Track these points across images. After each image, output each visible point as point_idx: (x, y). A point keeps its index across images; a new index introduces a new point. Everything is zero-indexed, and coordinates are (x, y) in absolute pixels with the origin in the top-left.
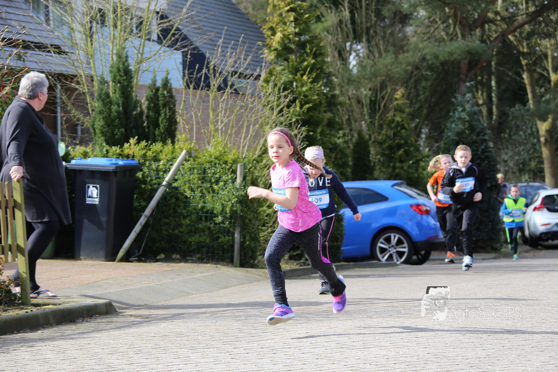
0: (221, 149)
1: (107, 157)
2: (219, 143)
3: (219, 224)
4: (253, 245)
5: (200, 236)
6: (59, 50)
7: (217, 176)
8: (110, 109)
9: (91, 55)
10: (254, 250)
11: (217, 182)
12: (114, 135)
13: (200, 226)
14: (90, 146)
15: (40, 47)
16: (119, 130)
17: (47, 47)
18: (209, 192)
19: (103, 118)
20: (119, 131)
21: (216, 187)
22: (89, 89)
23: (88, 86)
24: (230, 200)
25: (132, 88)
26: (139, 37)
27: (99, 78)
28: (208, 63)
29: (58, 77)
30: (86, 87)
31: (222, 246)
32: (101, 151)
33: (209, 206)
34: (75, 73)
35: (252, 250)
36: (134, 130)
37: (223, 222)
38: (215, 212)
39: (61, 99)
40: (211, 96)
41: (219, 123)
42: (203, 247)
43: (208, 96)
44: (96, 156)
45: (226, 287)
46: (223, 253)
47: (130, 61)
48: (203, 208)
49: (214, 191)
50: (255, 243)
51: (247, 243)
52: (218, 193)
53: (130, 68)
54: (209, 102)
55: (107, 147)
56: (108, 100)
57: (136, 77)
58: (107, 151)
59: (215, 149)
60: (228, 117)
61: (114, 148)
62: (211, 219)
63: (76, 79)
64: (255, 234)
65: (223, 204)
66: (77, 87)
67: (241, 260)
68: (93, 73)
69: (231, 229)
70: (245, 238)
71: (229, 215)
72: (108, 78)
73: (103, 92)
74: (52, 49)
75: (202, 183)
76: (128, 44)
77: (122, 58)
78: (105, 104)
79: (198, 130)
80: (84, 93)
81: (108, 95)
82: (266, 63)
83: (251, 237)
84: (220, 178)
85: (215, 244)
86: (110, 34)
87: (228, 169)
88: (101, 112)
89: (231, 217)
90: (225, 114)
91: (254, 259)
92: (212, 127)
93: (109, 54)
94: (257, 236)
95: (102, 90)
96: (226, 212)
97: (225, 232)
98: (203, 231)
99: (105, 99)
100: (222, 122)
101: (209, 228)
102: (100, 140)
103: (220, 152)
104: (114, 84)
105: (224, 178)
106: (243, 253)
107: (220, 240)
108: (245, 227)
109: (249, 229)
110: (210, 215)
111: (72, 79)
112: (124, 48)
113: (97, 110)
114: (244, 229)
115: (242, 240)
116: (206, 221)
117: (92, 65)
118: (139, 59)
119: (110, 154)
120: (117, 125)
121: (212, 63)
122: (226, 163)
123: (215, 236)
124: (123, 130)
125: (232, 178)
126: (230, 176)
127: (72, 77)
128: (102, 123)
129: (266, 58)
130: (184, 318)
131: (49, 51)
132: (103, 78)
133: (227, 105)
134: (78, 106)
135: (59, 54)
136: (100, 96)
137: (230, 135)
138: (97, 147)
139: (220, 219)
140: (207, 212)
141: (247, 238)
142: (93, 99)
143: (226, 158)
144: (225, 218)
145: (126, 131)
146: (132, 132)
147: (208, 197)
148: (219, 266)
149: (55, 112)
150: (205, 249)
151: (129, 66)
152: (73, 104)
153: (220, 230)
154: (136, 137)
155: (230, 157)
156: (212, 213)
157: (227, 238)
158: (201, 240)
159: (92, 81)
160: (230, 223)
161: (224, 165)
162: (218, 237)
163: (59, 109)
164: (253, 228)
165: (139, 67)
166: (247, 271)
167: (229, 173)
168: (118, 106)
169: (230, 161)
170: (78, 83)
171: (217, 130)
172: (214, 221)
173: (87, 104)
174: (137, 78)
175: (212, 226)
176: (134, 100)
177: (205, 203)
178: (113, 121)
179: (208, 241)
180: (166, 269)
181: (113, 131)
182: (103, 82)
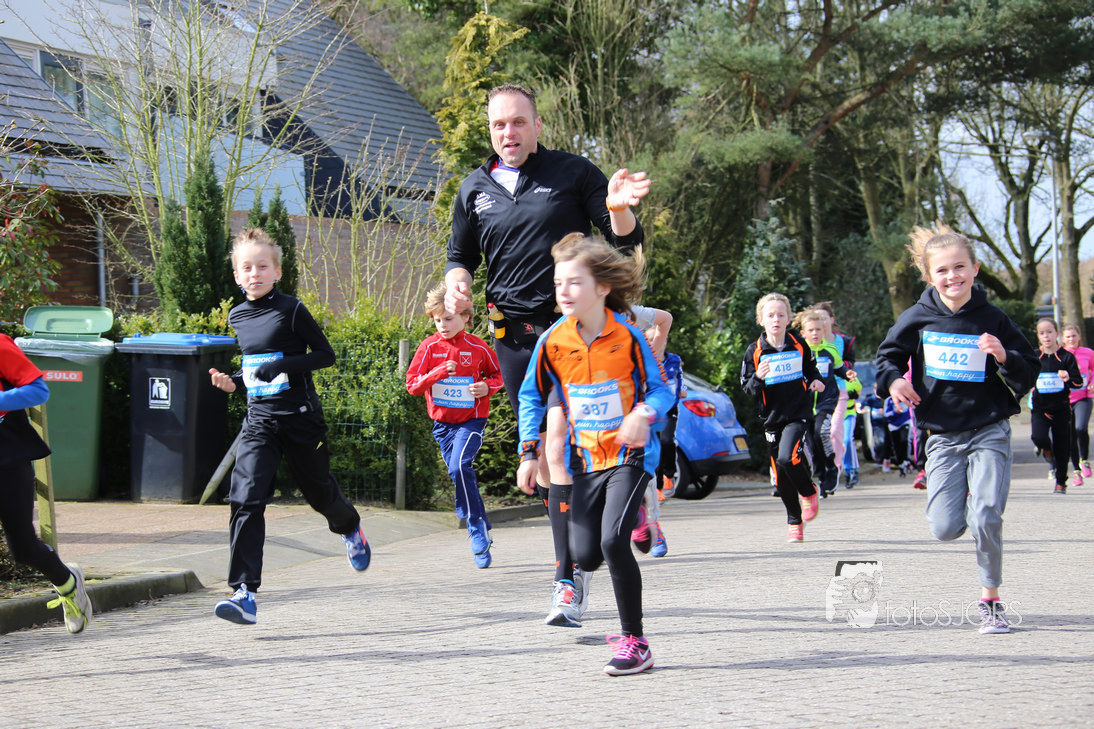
0: (370, 315)
1: (182, 332)
2: (368, 305)
3: (371, 439)
4: (427, 472)
5: (339, 459)
6: (100, 157)
7: (366, 360)
8: (186, 253)
9: (154, 165)
10: (429, 480)
11: (366, 370)
12: (193, 295)
13: (339, 442)
14: (155, 314)
15: (68, 151)
16: (201, 286)
17: (80, 152)
18: (353, 387)
19: (175, 268)
20: (201, 291)
21: (363, 379)
22: (150, 220)
23: (149, 215)
24: (387, 400)
25: (222, 217)
26: (234, 133)
27: (166, 203)
28: (347, 175)
29: (99, 201)
30: (146, 217)
31: (376, 476)
32: (173, 322)
33: (353, 410)
34: (129, 193)
35: (425, 481)
36: (227, 287)
37: (376, 436)
38: (363, 419)
39: (105, 236)
40: (354, 228)
41: (368, 273)
42: (344, 477)
43: (348, 227)
44: (164, 331)
45: (384, 544)
46: (378, 487)
47: (218, 172)
48: (343, 413)
49: (360, 385)
50: (429, 469)
51: (418, 469)
52: (367, 389)
53: (219, 184)
54: (350, 238)
55: (183, 315)
56: (182, 238)
57: (228, 198)
58: (183, 322)
59: (361, 315)
60: (382, 262)
61: (194, 317)
62: (357, 431)
63: (129, 204)
64: (430, 455)
65: (375, 407)
66: (131, 216)
67: (406, 497)
68: (158, 193)
69: (390, 447)
70: (413, 461)
71: (386, 423)
72: (182, 201)
73: (174, 224)
74: (89, 156)
75: (342, 371)
76: (214, 146)
77: (205, 168)
78: (177, 245)
79: (333, 284)
80: (143, 227)
81: (182, 230)
82: (442, 171)
83: (422, 459)
84: (371, 363)
85: (364, 472)
86: (185, 129)
87: (384, 349)
88: (170, 259)
89: (390, 428)
90: (377, 257)
91: (429, 496)
92: (355, 279)
93: (184, 163)
94: (434, 457)
95: (172, 221)
96: (382, 420)
97: (379, 452)
98: (344, 450)
99: (178, 236)
100: (372, 271)
101: (354, 446)
102: (171, 303)
103: (370, 320)
104: (192, 211)
105: (377, 363)
106: (410, 486)
107: (372, 466)
108: (413, 443)
109: (419, 446)
110: (355, 425)
111: (123, 203)
112: (209, 152)
113: (165, 254)
114: (412, 447)
115: (408, 465)
116: (349, 434)
117: (155, 180)
118: (234, 169)
119: (188, 326)
120: (198, 279)
121: (354, 175)
122: (380, 338)
123: (364, 458)
124: (209, 286)
125: (389, 364)
126: (386, 360)
127: (122, 201)
128: (173, 275)
129: (443, 165)
130: (314, 596)
131: (84, 159)
132: (173, 202)
133: (380, 241)
134: (134, 248)
135: (101, 162)
136: (170, 232)
137: (386, 292)
138: (167, 316)
139: (371, 431)
140: (350, 420)
141: (417, 461)
142: (158, 236)
143: (380, 331)
144: (380, 428)
145: (213, 288)
146: (223, 290)
147: (352, 395)
148: (371, 508)
149: (96, 259)
150: (347, 481)
151: (216, 181)
152: (125, 245)
153: (372, 449)
154: (232, 299)
155: (387, 329)
156: (359, 421)
157: (383, 462)
158: (341, 466)
159: (156, 205)
160: (388, 437)
161: (376, 342)
162: (370, 461)
163: (102, 252)
164: (427, 445)
165: (234, 183)
166: (418, 516)
167: (386, 355)
168: (200, 247)
169: (386, 335)
170: (133, 210)
171: (363, 284)
172: (362, 434)
173: (148, 245)
174: (230, 201)
175: (359, 442)
176: (226, 237)
177: (346, 405)
178: (191, 272)
179: (352, 467)
180: (284, 514)
181: (191, 289)
182: (173, 208)
